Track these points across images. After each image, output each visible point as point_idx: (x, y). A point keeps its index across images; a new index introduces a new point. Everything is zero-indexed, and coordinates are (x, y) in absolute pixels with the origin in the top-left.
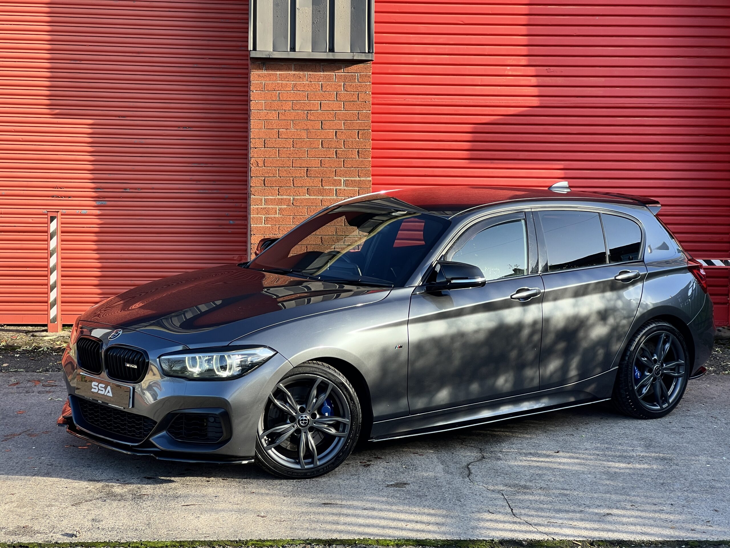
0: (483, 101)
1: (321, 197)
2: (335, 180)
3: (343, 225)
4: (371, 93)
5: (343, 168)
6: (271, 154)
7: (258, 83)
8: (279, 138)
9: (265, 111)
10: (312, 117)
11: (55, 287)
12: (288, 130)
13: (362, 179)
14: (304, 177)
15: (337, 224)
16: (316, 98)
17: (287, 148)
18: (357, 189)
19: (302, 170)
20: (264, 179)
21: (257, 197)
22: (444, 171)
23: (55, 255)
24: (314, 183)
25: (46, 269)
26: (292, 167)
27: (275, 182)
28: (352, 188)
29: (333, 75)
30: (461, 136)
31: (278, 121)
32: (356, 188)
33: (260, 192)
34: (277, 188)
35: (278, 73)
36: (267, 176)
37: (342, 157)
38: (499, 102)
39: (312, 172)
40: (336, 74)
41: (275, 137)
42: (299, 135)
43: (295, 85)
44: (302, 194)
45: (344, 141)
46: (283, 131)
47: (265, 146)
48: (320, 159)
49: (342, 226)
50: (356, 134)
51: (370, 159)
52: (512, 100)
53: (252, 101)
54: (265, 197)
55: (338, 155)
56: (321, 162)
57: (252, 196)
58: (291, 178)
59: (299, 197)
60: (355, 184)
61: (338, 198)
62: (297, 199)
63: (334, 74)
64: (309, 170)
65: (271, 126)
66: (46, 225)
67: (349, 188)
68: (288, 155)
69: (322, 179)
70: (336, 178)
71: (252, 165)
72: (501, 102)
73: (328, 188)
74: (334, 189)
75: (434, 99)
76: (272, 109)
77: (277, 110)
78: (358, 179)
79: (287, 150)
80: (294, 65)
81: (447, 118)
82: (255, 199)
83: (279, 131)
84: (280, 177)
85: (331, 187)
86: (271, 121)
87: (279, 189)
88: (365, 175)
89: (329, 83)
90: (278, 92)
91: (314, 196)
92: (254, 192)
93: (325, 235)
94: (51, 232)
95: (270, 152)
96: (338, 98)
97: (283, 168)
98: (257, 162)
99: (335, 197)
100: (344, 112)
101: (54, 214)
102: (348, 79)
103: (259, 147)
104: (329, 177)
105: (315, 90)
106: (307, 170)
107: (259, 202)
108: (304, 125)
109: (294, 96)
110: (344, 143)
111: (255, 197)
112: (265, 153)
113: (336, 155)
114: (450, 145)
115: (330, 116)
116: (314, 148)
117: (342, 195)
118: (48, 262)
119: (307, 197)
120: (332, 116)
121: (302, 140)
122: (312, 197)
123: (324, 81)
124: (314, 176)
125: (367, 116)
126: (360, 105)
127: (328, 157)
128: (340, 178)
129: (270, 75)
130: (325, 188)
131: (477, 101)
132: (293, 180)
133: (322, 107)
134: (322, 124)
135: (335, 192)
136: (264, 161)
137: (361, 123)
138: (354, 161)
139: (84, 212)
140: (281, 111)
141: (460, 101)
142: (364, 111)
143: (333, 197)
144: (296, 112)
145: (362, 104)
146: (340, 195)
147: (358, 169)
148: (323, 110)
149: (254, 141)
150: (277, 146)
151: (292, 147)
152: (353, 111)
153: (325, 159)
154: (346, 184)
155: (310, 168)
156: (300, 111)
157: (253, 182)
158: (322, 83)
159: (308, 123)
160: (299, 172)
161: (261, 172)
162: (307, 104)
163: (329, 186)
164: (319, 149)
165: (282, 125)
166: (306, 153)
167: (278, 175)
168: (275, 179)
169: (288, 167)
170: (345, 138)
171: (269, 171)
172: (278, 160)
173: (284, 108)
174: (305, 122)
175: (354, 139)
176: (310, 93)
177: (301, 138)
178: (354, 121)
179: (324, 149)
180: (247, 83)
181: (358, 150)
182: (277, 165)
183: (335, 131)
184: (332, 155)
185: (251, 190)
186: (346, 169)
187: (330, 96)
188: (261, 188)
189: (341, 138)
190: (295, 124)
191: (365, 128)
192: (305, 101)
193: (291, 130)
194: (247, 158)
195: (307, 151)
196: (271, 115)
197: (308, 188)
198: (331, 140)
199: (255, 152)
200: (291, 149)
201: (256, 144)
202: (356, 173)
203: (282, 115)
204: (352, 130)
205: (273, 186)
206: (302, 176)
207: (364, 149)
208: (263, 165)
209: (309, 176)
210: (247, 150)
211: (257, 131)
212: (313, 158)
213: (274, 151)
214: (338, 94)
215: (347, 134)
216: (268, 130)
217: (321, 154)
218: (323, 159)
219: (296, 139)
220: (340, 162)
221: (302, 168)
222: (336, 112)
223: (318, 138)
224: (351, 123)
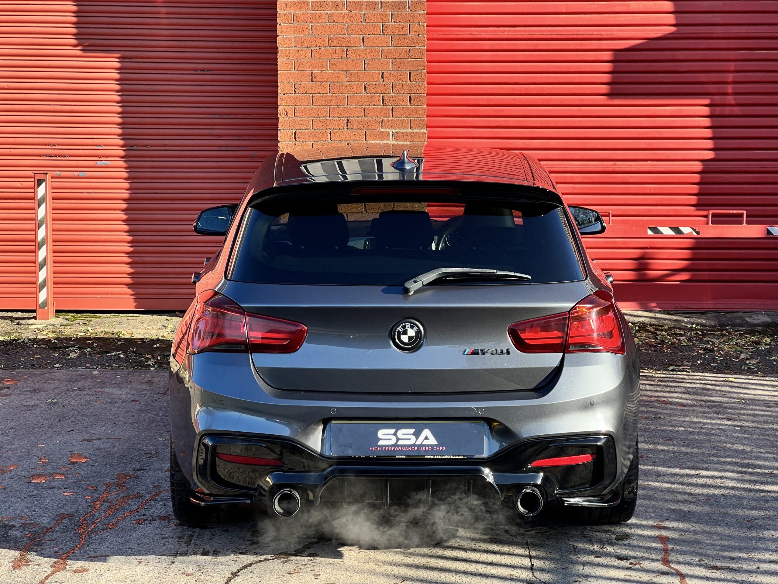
0: (568, 33)
2: (381, 132)
4: (425, 24)
5: (391, 118)
6: (303, 101)
7: (286, 14)
9: (295, 48)
10: (353, 55)
11: (45, 265)
12: (324, 72)
13: (415, 131)
14: (344, 129)
16: (357, 31)
17: (323, 94)
19: (341, 121)
20: (295, 133)
22: (520, 121)
23: (43, 227)
24: (356, 136)
25: (34, 244)
26: (329, 117)
27: (308, 135)
28: (403, 143)
30: (541, 77)
31: (311, 60)
32: (407, 143)
33: (290, 148)
34: (311, 143)
35: (311, 1)
36: (298, 128)
37: (390, 104)
38: (588, 33)
39: (354, 123)
41: (308, 80)
42: (337, 78)
43: (331, 16)
45: (392, 84)
46: (317, 73)
47: (295, 92)
48: (363, 107)
50: (407, 76)
51: (425, 106)
52: (605, 31)
53: (279, 36)
55: (385, 102)
56: (364, 111)
58: (327, 131)
60: (407, 137)
64: (350, 121)
65: (303, 66)
66: (33, 190)
67: (399, 142)
68: (324, 102)
69: (366, 132)
70: (383, 130)
71: (280, 115)
72: (591, 33)
73: (373, 142)
75: (508, 31)
76: (305, 45)
77: (310, 47)
78: (410, 131)
79: (322, 97)
81: (523, 55)
83: (312, 73)
84: (315, 129)
85: (378, 142)
86: (303, 60)
87: (313, 144)
88: (420, 126)
89: (374, 12)
90: (311, 24)
92: (283, 148)
94: (38, 198)
95: (302, 99)
96: (384, 32)
97: (318, 119)
98: (286, 112)
100: (392, 48)
101: (41, 177)
102: (397, 7)
103: (288, 93)
104: (375, 129)
105: (356, 22)
106: (348, 120)
108: (343, 66)
109: (331, 29)
110: (392, 87)
112: (296, 100)
113: (383, 103)
114: (527, 89)
115: (375, 54)
116: (355, 94)
118: (36, 235)
120: (377, 53)
121: (341, 83)
123: (368, 10)
124: (356, 128)
125: (420, 53)
126: (412, 40)
127: (373, 104)
128: (387, 130)
129: (301, 3)
130: (369, 142)
131: (561, 33)
132: (330, 133)
133: (365, 43)
134: (365, 64)
136: (295, 110)
137: (413, 62)
138: (405, 109)
139: (82, 174)
140: (315, 48)
141: (540, 33)
142: (417, 47)
144: (333, 49)
145: (415, 39)
147: (410, 119)
148: (367, 46)
149: (282, 85)
150: (310, 91)
151: (329, 92)
152: (403, 48)
153: (369, 106)
154: (395, 138)
155: (350, 118)
156: (338, 48)
157: (281, 135)
158: (365, 12)
159: (348, 63)
160: (337, 123)
161: (290, 124)
162: (347, 39)
163: (374, 140)
164: (361, 95)
165: (317, 65)
166: (346, 99)
167: (312, 127)
168: (308, 132)
169: (324, 117)
170: (393, 81)
171: (300, 123)
172: (311, 109)
173: (318, 45)
174: (344, 62)
175: (405, 82)
176: (350, 25)
177: (339, 82)
178: (405, 60)
179: (368, 94)
180: (276, 15)
181: (409, 95)
182: (311, 115)
183: (381, 72)
184: (378, 102)
185: (279, 145)
186: (396, 119)
187: (375, 30)
188: (291, 143)
189: (389, 80)
190: (332, 64)
191: (418, 69)
192: (344, 36)
193: (327, 72)
194: (277, 108)
195: (347, 97)
196: (303, 52)
197: (348, 142)
198: (376, 83)
199: (284, 100)
200: (328, 95)
201: (285, 89)
202: (408, 124)
203: (316, 53)
204: (402, 71)
205: (306, 140)
206: (341, 128)
207: (417, 95)
208: (294, 115)
209: (349, 127)
210: (277, 97)
211: (286, 73)
212: (355, 106)
213: (307, 97)
214: (384, 26)
215: (396, 76)
216: (300, 71)
217: (364, 100)
218: (367, 106)
219: (334, 82)
220: (388, 111)
221: (341, 118)
222: (382, 48)
223: (360, 81)
224: (402, 62)
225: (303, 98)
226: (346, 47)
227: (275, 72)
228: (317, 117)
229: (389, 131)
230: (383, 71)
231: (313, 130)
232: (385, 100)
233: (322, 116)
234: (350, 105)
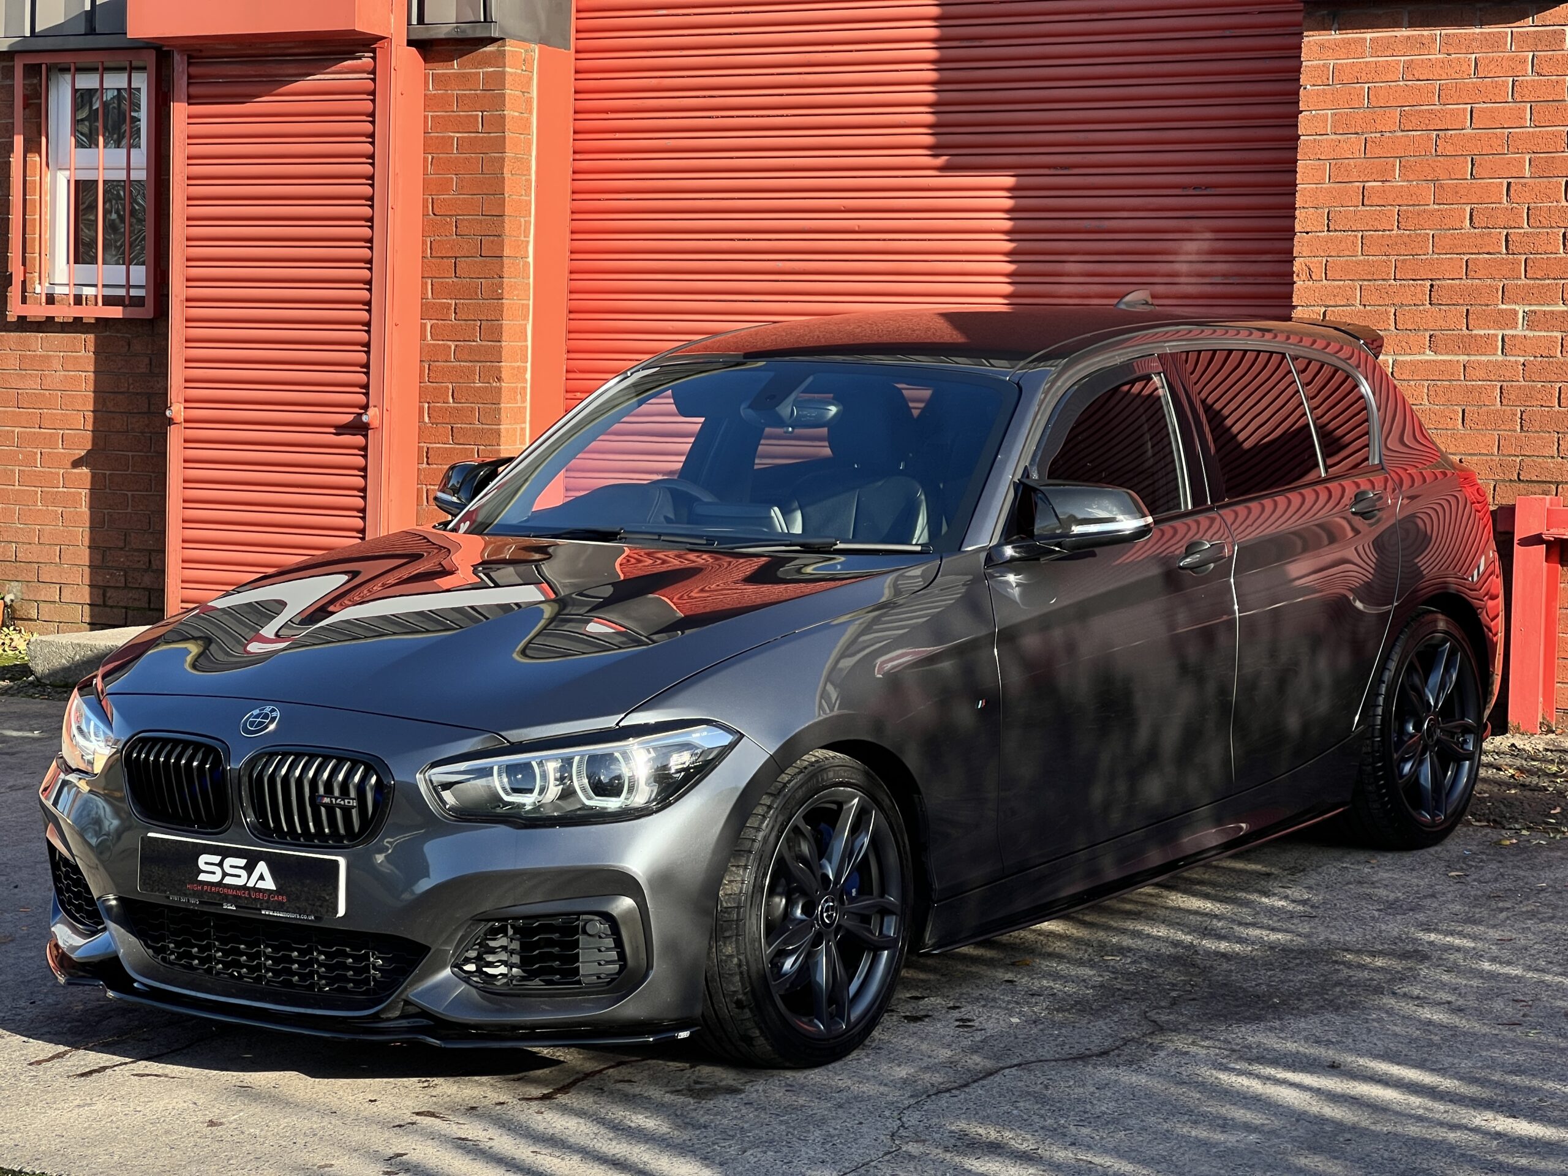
1: (1464, 358)
2: (1500, 312)
3: (1518, 428)
5: (1523, 281)
6: (1343, 246)
7: (1318, 66)
9: (1332, 136)
10: (1448, 148)
12: (1388, 184)
14: (1423, 305)
15: (1503, 427)
16: (1460, 97)
17: (1384, 230)
18: (1559, 335)
19: (1419, 288)
20: (1326, 313)
24: (1448, 320)
26: (1395, 279)
27: (1352, 318)
28: (1545, 334)
29: (1507, 33)
31: (1365, 160)
32: (1555, 334)
35: (1368, 36)
36: (1332, 303)
37: (1521, 251)
39: (1444, 292)
40: (1514, 30)
41: (1355, 203)
42: (1414, 197)
43: (1408, 66)
44: (1415, 349)
45: (1528, 208)
46: (1373, 187)
47: (1329, 227)
48: (1466, 257)
49: (1515, 431)
50: (1558, 189)
53: (1303, 114)
55: (1511, 247)
56: (1467, 266)
58: (1389, 309)
59: (1408, 358)
60: (1554, 322)
61: (1508, 358)
62: (1404, 362)
63: (1509, 30)
64: (1436, 287)
65: (1346, 174)
67: (1537, 334)
68: (1385, 249)
69: (1467, 310)
70: (1504, 307)
71: (1298, 276)
73: (1482, 332)
74: (1497, 336)
76: (1352, 131)
77: (1363, 133)
78: (1561, 307)
79: (1383, 235)
80: (1409, 13)
83: (1364, 187)
84: (1365, 305)
85: (1492, 332)
86: (1346, 161)
89: (1496, 55)
90: (1366, 86)
91: (1447, 353)
93: (1470, 454)
95: (1341, 241)
96: (1516, 95)
97: (1371, 283)
98: (1310, 269)
99: (1500, 358)
100: (1530, 130)
102: (1544, 43)
103: (1315, 229)
105: (1458, 76)
106: (1432, 286)
108: (1429, 170)
109: (1406, 94)
110: (1528, 213)
112: (1329, 245)
113: (1507, 248)
115: (1495, 143)
116: (1449, 229)
117: (1518, 352)
119: (1430, 356)
120: (1499, 142)
121: (1422, 208)
122: (1440, 358)
123: (1483, 50)
124: (1449, 302)
127: (1487, 250)
128: (1513, 307)
129: (1348, 42)
130: (1474, 332)
132: (1395, 315)
133: (1474, 121)
134: (1473, 165)
135: (1500, 344)
136: (1326, 265)
138: (1553, 261)
140: (1373, 135)
143: (1493, 358)
144: (1407, 136)
146: (1514, 352)
148: (1477, 127)
149: (1304, 215)
150: (1359, 226)
151: (1396, 227)
152: (1551, 130)
153: (1477, 256)
154: (1530, 323)
155: (1438, 282)
156: (1419, 133)
158: (1478, 55)
159: (1439, 164)
160: (1410, 293)
161: (1317, 294)
162: (1438, 114)
163: (1484, 329)
164: (1463, 231)
165: (1374, 170)
166: (1431, 241)
167: (1358, 302)
168: (1353, 311)
169: (1384, 280)
170: (1531, 201)
171: (1335, 292)
172: (1358, 263)
173: (1379, 128)
174: (1430, 162)
175: (1555, 204)
176: (1446, 84)
177: (1418, 205)
178: (1554, 156)
179: (1476, 231)
180: (1298, 70)
181: (1561, 230)
182: (1357, 275)
183: (1506, 181)
184: (1496, 247)
186: (1532, 282)
187: (1497, 91)
189: (1522, 199)
190: (1404, 166)
192: (1432, 107)
193: (1394, 184)
194: (1291, 262)
195: (1433, 237)
196: (1348, 145)
197: (1432, 333)
198: (1494, 205)
199: (1305, 244)
200: (1394, 232)
201: (1309, 221)
202: (1557, 293)
203: (1374, 145)
204: (1550, 179)
206: (1419, 302)
208: (1324, 275)
209: (1435, 301)
210: (1293, 239)
211: (1312, 189)
212: (1448, 256)
213: (1351, 238)
214: (1517, 83)
215: (1536, 190)
216: (1339, 185)
217: (1467, 243)
218: (1473, 256)
219: (1407, 205)
220: (1516, 265)
221: (1419, 282)
222: (1510, 130)
223: (1462, 201)
224: (1550, 161)
225: (1344, 241)
226: (1435, 130)
227: (1291, 188)
228: (1369, 280)
229: (1517, 308)
230: (1509, 180)
231: (1362, 307)
232: (1511, 242)
233: (1381, 277)
234: (1438, 254)
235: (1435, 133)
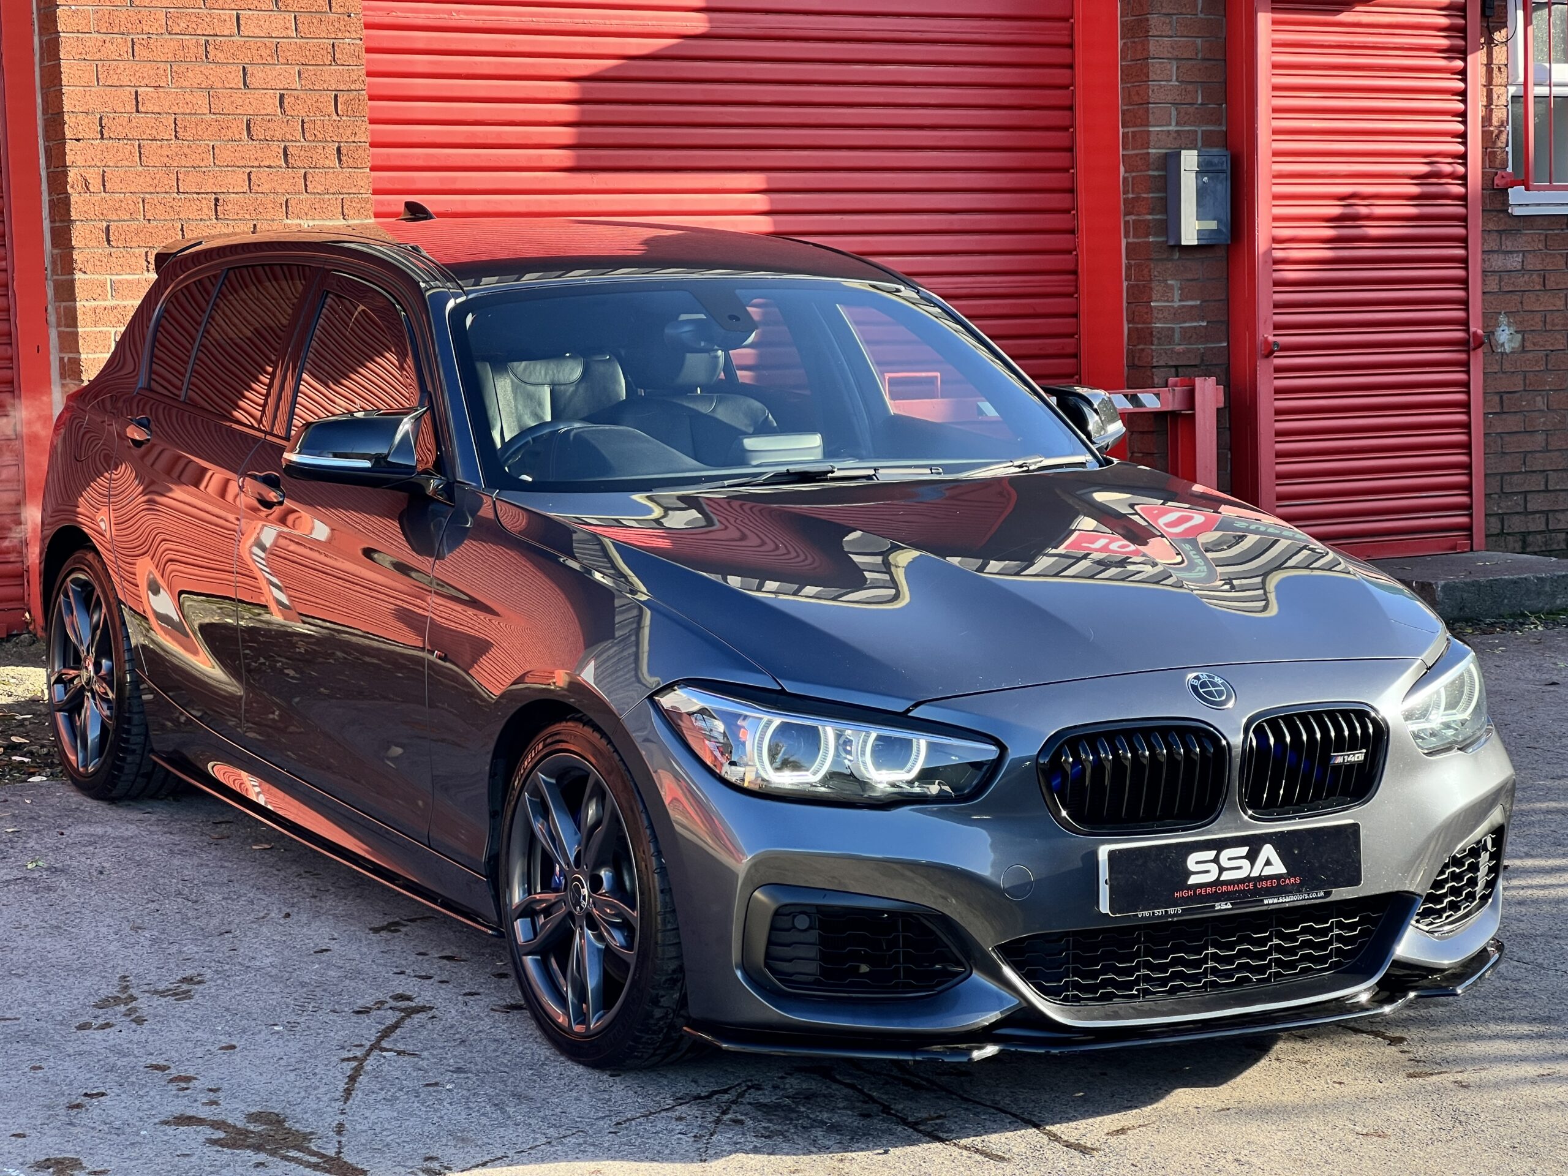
2: (284, 229)
5: (304, 196)
6: (121, 156)
8: (138, 111)
9: (96, 35)
10: (220, 55)
12: (161, 90)
13: (351, 223)
14: (210, 219)
17: (161, 140)
19: (203, 202)
20: (108, 228)
21: (93, 276)
26: (178, 193)
31: (131, 63)
33: (99, 263)
34: (144, 250)
36: (113, 217)
37: (300, 165)
39: (230, 206)
41: (128, 108)
42: (190, 105)
45: (303, 121)
46: (147, 94)
47: (102, 135)
48: (247, 171)
50: (330, 102)
51: (368, 171)
54: (114, 278)
55: (290, 161)
56: (249, 180)
57: (78, 276)
58: (176, 225)
64: (220, 201)
65: (116, 77)
68: (166, 160)
69: (255, 226)
70: (288, 222)
77: (129, 34)
78: (342, 223)
79: (161, 147)
82: (85, 282)
83: (136, 92)
84: (149, 220)
86: (115, 63)
87: (147, 253)
88: (360, 214)
92: (83, 263)
95: (117, 151)
97: (154, 196)
98: (86, 180)
100: (298, 41)
103: (87, 137)
106: (216, 200)
107: (99, 291)
108: (201, 78)
110: (302, 126)
111: (86, 276)
112: (105, 154)
113: (286, 161)
115: (265, 52)
116: (228, 141)
120: (268, 51)
121: (198, 117)
124: (235, 217)
125: (354, 53)
126: (336, 24)
127: (267, 164)
128: (295, 224)
132: (182, 230)
133: (242, 28)
134: (245, 74)
136: (103, 176)
137: (340, 72)
138: (331, 175)
140: (140, 36)
142: (347, 41)
144: (176, 40)
145: (342, 22)
147: (341, 196)
148: (246, 34)
149: (74, 120)
150: (135, 134)
151: (173, 138)
152: (320, 41)
153: (258, 169)
155: (223, 196)
156: (187, 37)
157: (77, 234)
160: (195, 207)
161: (96, 208)
162: (205, 18)
164: (241, 143)
165: (145, 74)
166: (209, 153)
167: (142, 217)
168: (136, 227)
169: (166, 193)
170: (305, 114)
171: (117, 205)
172: (137, 175)
173: (146, 30)
174: (202, 69)
175: (327, 117)
177: (195, 114)
178: (324, 68)
179: (254, 142)
181: (337, 144)
182: (139, 187)
183: (278, 92)
184: (276, 160)
185: (74, 257)
186: (313, 197)
188: (100, 251)
189: (296, 112)
190: (176, 72)
191: (352, 88)
192: (198, 10)
193: (168, 91)
194: (65, 171)
195: (213, 148)
196: (115, 46)
198: (268, 117)
199: (79, 152)
200: (172, 142)
201: (80, 127)
202: (337, 207)
203: (145, 48)
204: (320, 93)
205: (134, 245)
206: (205, 217)
207: (352, 144)
208: (102, 187)
209: (221, 216)
210: (64, 147)
211: (80, 92)
212: (229, 169)
213: (128, 148)
215: (309, 102)
216: (109, 89)
217: (248, 156)
218: (254, 169)
219: (183, 114)
220: (296, 179)
221: (203, 196)
222: (278, 40)
223: (239, 112)
224: (318, 73)
225: (121, 149)
226: (204, 35)
228: (151, 193)
229: (301, 223)
230: (282, 92)
231: (146, 222)
232: (289, 156)
233: (163, 190)
234: (219, 166)
235: (204, 38)
